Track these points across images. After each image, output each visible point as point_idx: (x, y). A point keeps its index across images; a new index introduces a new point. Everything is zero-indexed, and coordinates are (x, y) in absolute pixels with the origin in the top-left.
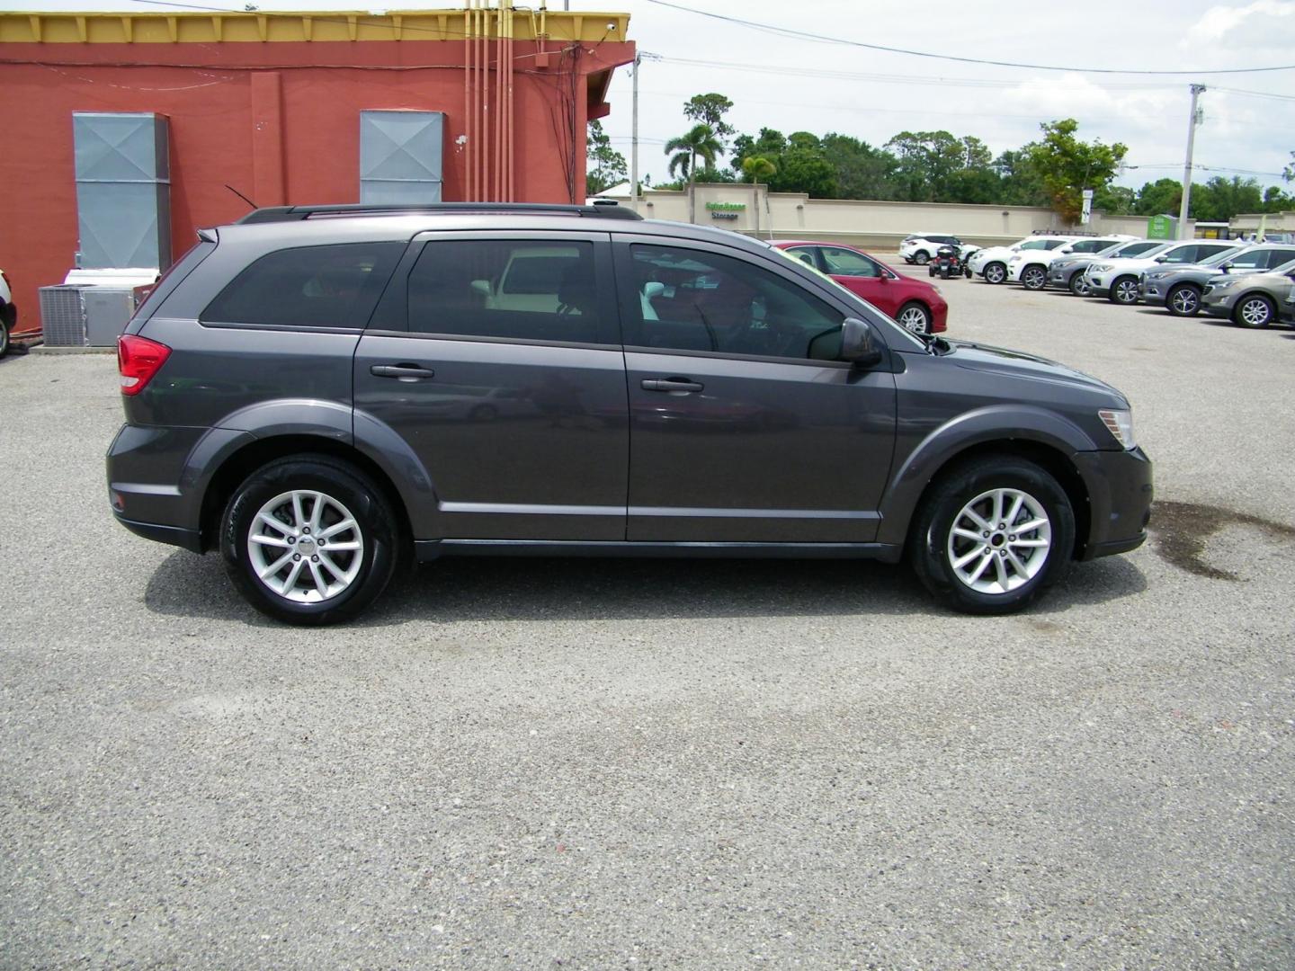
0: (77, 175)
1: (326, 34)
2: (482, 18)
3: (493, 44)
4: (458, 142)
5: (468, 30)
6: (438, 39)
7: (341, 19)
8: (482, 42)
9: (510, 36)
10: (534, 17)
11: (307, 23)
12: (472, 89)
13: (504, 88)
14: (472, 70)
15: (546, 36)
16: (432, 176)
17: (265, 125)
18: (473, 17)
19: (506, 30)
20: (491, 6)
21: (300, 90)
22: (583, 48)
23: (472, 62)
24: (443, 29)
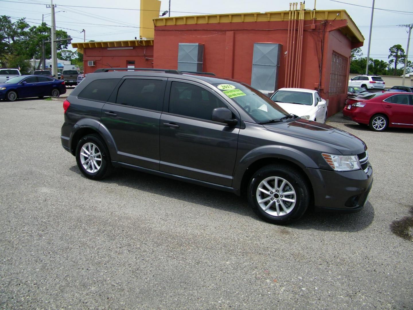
0: (178, 60)
1: (248, 20)
2: (294, 13)
3: (297, 21)
4: (285, 53)
5: (290, 18)
6: (281, 20)
7: (252, 15)
8: (294, 21)
9: (303, 19)
10: (311, 12)
11: (243, 17)
12: (290, 36)
13: (300, 36)
14: (290, 30)
15: (315, 19)
16: (274, 64)
17: (229, 47)
18: (291, 13)
19: (302, 17)
20: (297, 9)
21: (240, 37)
22: (328, 22)
23: (291, 28)
24: (283, 17)
